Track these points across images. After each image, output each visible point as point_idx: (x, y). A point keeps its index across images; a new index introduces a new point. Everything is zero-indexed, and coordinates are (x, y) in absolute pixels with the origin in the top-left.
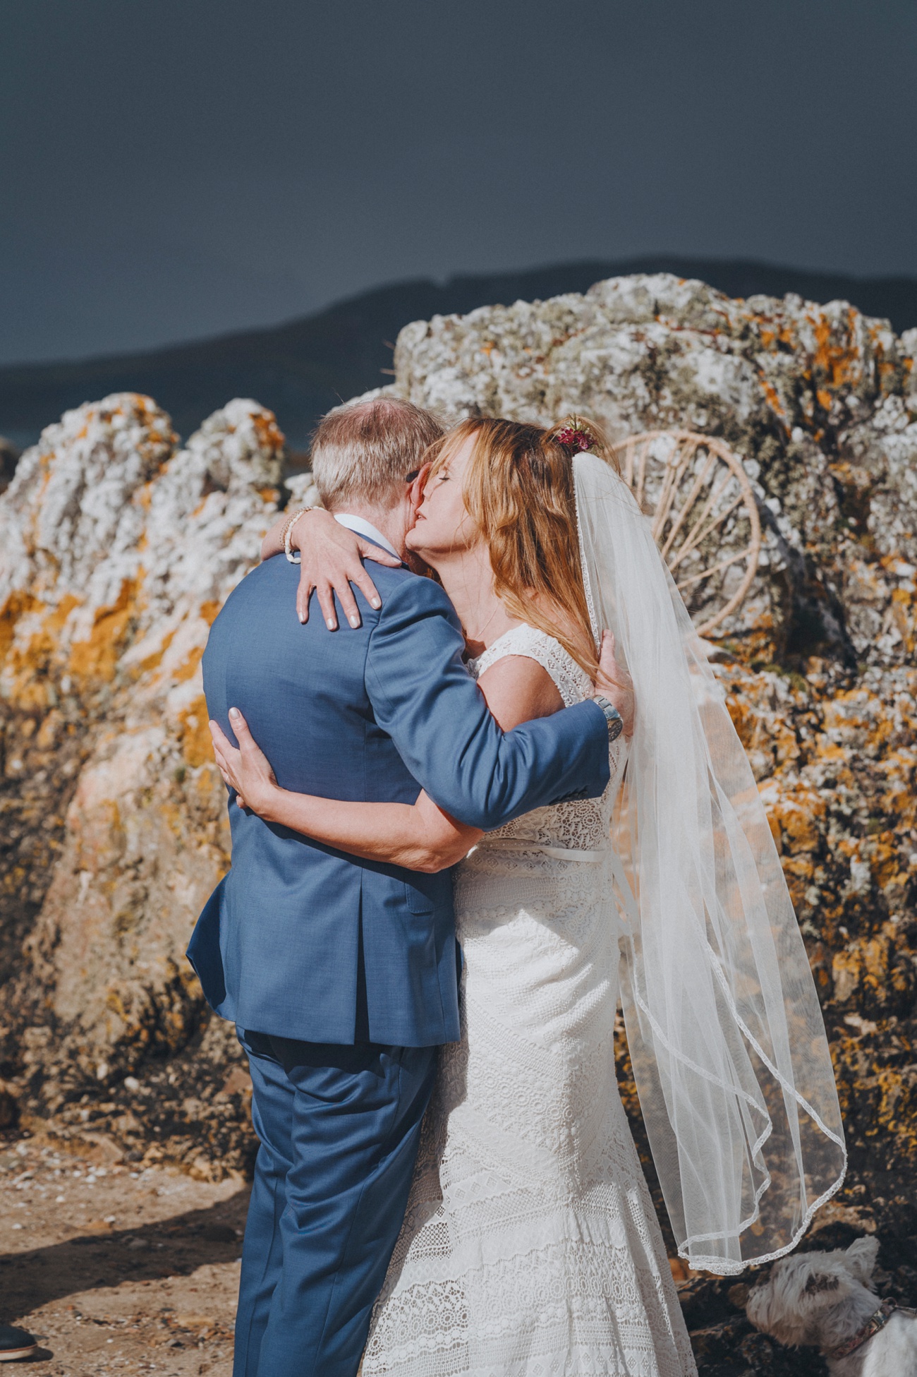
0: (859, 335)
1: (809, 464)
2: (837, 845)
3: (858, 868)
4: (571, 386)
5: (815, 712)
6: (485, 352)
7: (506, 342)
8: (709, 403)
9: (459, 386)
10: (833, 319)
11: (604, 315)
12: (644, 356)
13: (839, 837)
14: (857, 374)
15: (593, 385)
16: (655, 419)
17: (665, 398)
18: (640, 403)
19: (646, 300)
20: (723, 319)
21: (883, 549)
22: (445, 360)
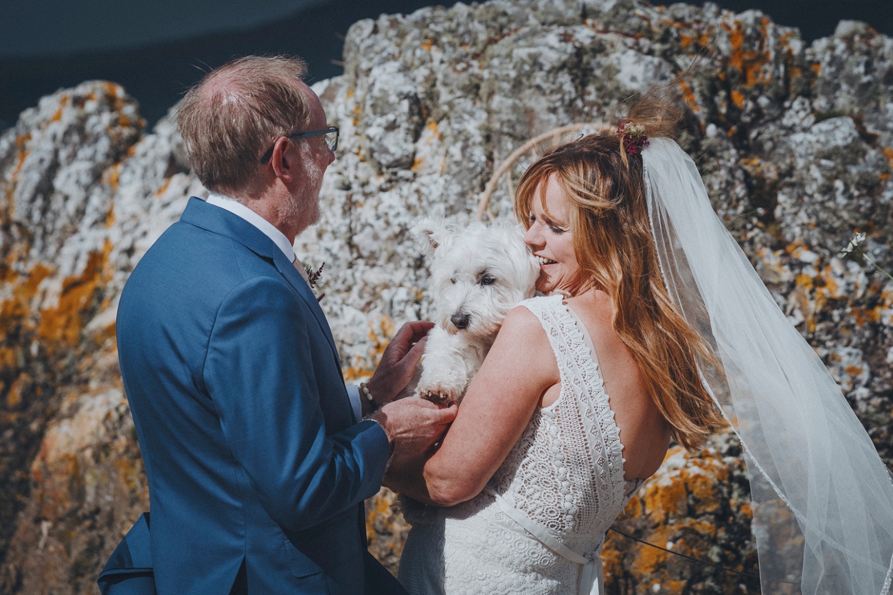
0: (771, 41)
1: (722, 157)
2: (739, 507)
3: (758, 530)
4: (504, 80)
6: (426, 48)
7: (444, 39)
8: (630, 99)
9: (400, 78)
10: (747, 26)
11: (535, 17)
12: (571, 55)
13: (740, 500)
14: (768, 76)
15: (524, 80)
16: (580, 112)
17: (589, 93)
18: (567, 97)
20: (645, 23)
21: (788, 237)
22: (389, 54)
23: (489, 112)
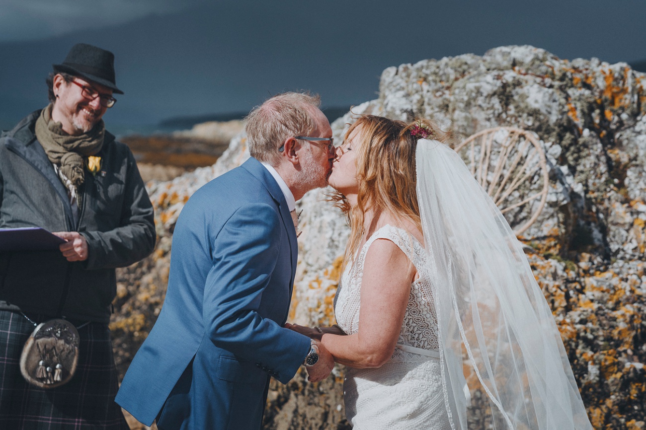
0: (629, 81)
1: (592, 149)
2: (581, 355)
3: (592, 368)
4: (460, 102)
5: (580, 282)
6: (419, 83)
7: (430, 78)
8: (535, 113)
9: (404, 101)
10: (616, 72)
11: (484, 65)
12: (499, 87)
13: (583, 350)
14: (627, 102)
15: (472, 102)
16: (504, 121)
17: (510, 110)
18: (497, 112)
19: (508, 58)
20: (550, 70)
21: (632, 196)
22: (401, 87)
23: (453, 121)
